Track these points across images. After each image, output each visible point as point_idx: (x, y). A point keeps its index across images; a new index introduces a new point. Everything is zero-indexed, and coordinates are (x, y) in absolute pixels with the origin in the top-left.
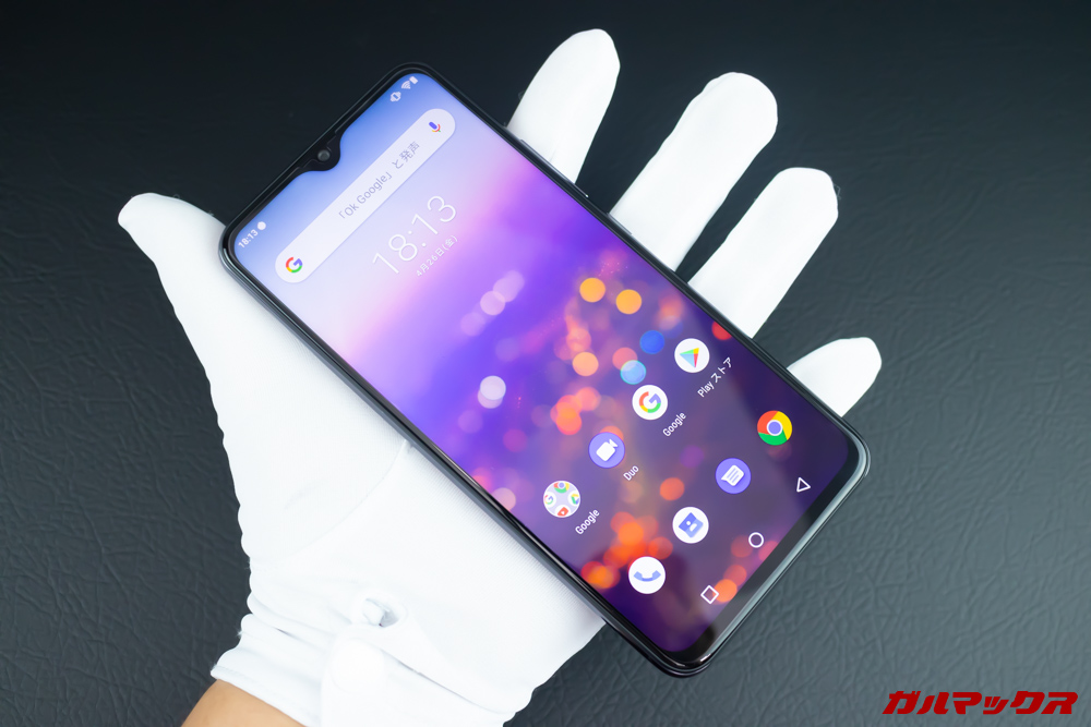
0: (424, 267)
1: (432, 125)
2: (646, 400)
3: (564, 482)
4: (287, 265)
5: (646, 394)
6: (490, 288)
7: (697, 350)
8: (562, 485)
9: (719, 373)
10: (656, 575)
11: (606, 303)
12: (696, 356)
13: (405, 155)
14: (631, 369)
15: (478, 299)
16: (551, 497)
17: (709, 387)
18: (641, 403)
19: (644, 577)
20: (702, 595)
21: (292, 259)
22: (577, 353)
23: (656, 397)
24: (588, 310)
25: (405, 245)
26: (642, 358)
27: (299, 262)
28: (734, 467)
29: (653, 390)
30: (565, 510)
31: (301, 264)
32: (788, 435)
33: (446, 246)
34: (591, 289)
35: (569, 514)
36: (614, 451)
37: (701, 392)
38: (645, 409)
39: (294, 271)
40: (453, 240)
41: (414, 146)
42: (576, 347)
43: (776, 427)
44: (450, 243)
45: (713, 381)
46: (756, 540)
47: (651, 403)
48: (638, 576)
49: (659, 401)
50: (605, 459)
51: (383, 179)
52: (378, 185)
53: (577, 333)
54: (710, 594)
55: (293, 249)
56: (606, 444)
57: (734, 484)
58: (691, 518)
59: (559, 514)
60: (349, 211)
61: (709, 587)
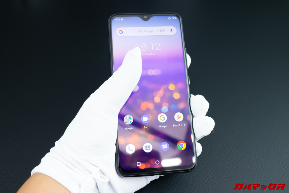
0: (144, 54)
1: (171, 30)
2: (162, 117)
3: (132, 117)
4: (120, 31)
5: (163, 116)
6: (153, 69)
7: (181, 117)
8: (131, 117)
9: (181, 125)
10: (132, 150)
11: (172, 92)
12: (180, 118)
13: (161, 31)
14: (165, 108)
15: (149, 69)
16: (127, 118)
17: (176, 126)
18: (161, 116)
19: (130, 149)
20: (137, 163)
21: (122, 30)
22: (157, 96)
23: (164, 118)
24: (167, 90)
25: (145, 47)
26: (169, 108)
27: (122, 32)
28: (167, 145)
29: (165, 116)
30: (127, 122)
31: (122, 33)
32: (183, 149)
33: (152, 54)
34: (172, 87)
35: (127, 124)
37: (174, 125)
38: (160, 118)
39: (120, 33)
40: (155, 54)
41: (164, 30)
42: (158, 95)
43: (182, 145)
44: (153, 54)
45: (178, 125)
46: (157, 163)
48: (129, 147)
49: (164, 119)
50: (144, 120)
51: (152, 31)
52: (151, 32)
53: (161, 92)
54: (139, 164)
55: (123, 29)
57: (163, 148)
58: (149, 147)
59: (125, 122)
60: (140, 31)
61: (140, 162)
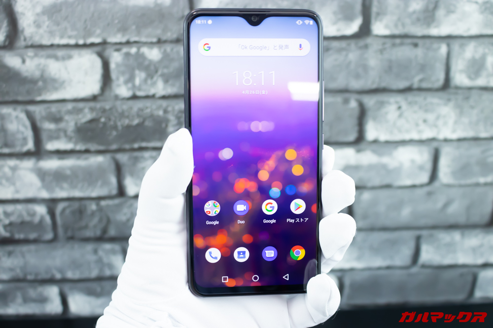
0: (247, 92)
1: (300, 45)
2: (270, 205)
3: (218, 204)
4: (205, 45)
5: (271, 204)
6: (260, 121)
7: (301, 206)
8: (217, 204)
9: (300, 220)
10: (216, 258)
11: (290, 163)
12: (299, 208)
13: (281, 47)
14: (275, 191)
15: (253, 120)
16: (209, 205)
17: (292, 221)
18: (267, 205)
19: (212, 255)
20: (223, 277)
21: (208, 44)
22: (264, 169)
23: (273, 207)
24: (282, 160)
25: (249, 78)
26: (283, 192)
27: (209, 48)
28: (273, 251)
29: (275, 204)
30: (210, 212)
31: (209, 49)
32: (299, 259)
33: (261, 93)
34: (291, 154)
35: (209, 215)
36: (243, 210)
37: (288, 220)
38: (266, 207)
39: (204, 49)
40: (266, 93)
41: (287, 47)
42: (266, 167)
43: (298, 253)
44: (264, 93)
45: (296, 220)
46: (256, 278)
47: (270, 207)
48: (210, 253)
49: (273, 210)
50: (238, 210)
51: (265, 47)
52: (262, 48)
53: (271, 163)
54: (225, 279)
55: (211, 41)
56: (243, 206)
57: (267, 256)
58: (244, 253)
59: (207, 212)
60: (243, 47)
61: (227, 277)
